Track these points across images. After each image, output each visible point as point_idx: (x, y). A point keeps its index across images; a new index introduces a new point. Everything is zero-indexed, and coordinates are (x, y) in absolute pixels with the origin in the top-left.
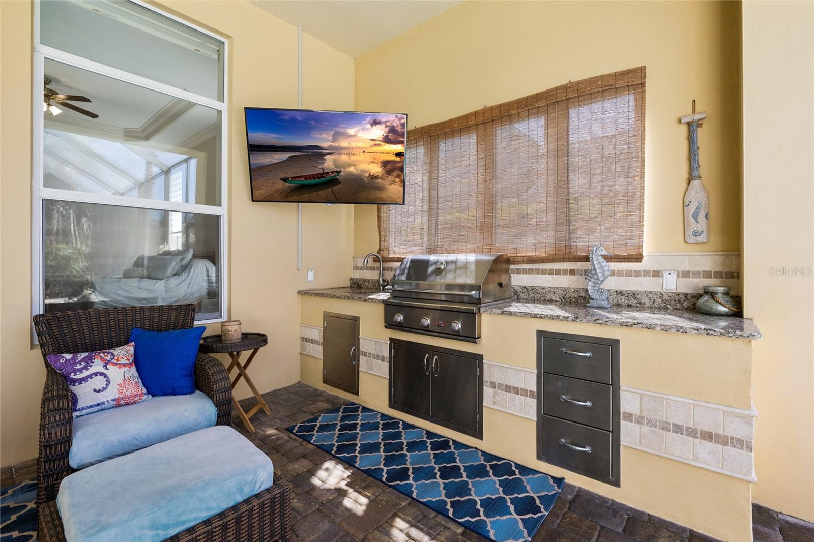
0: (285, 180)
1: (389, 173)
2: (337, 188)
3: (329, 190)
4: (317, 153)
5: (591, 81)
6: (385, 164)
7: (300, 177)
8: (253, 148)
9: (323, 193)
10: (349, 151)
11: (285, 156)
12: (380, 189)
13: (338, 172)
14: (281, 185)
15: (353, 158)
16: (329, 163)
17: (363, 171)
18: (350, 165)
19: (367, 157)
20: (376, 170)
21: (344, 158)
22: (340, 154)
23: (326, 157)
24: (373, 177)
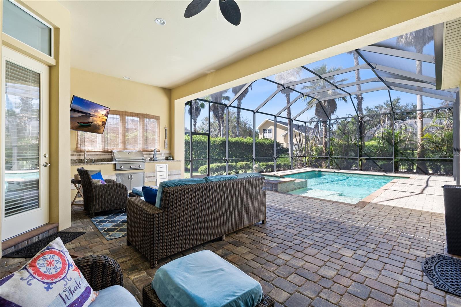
0: (78, 123)
1: (102, 125)
2: (90, 127)
3: (88, 128)
4: (89, 116)
5: (151, 115)
6: (102, 122)
7: (82, 123)
8: (72, 110)
10: (96, 117)
11: (80, 115)
12: (99, 129)
13: (92, 123)
14: (77, 125)
15: (97, 119)
16: (91, 120)
17: (98, 123)
18: (95, 121)
19: (100, 119)
20: (100, 123)
21: (95, 119)
22: (94, 117)
23: (91, 117)
24: (99, 126)
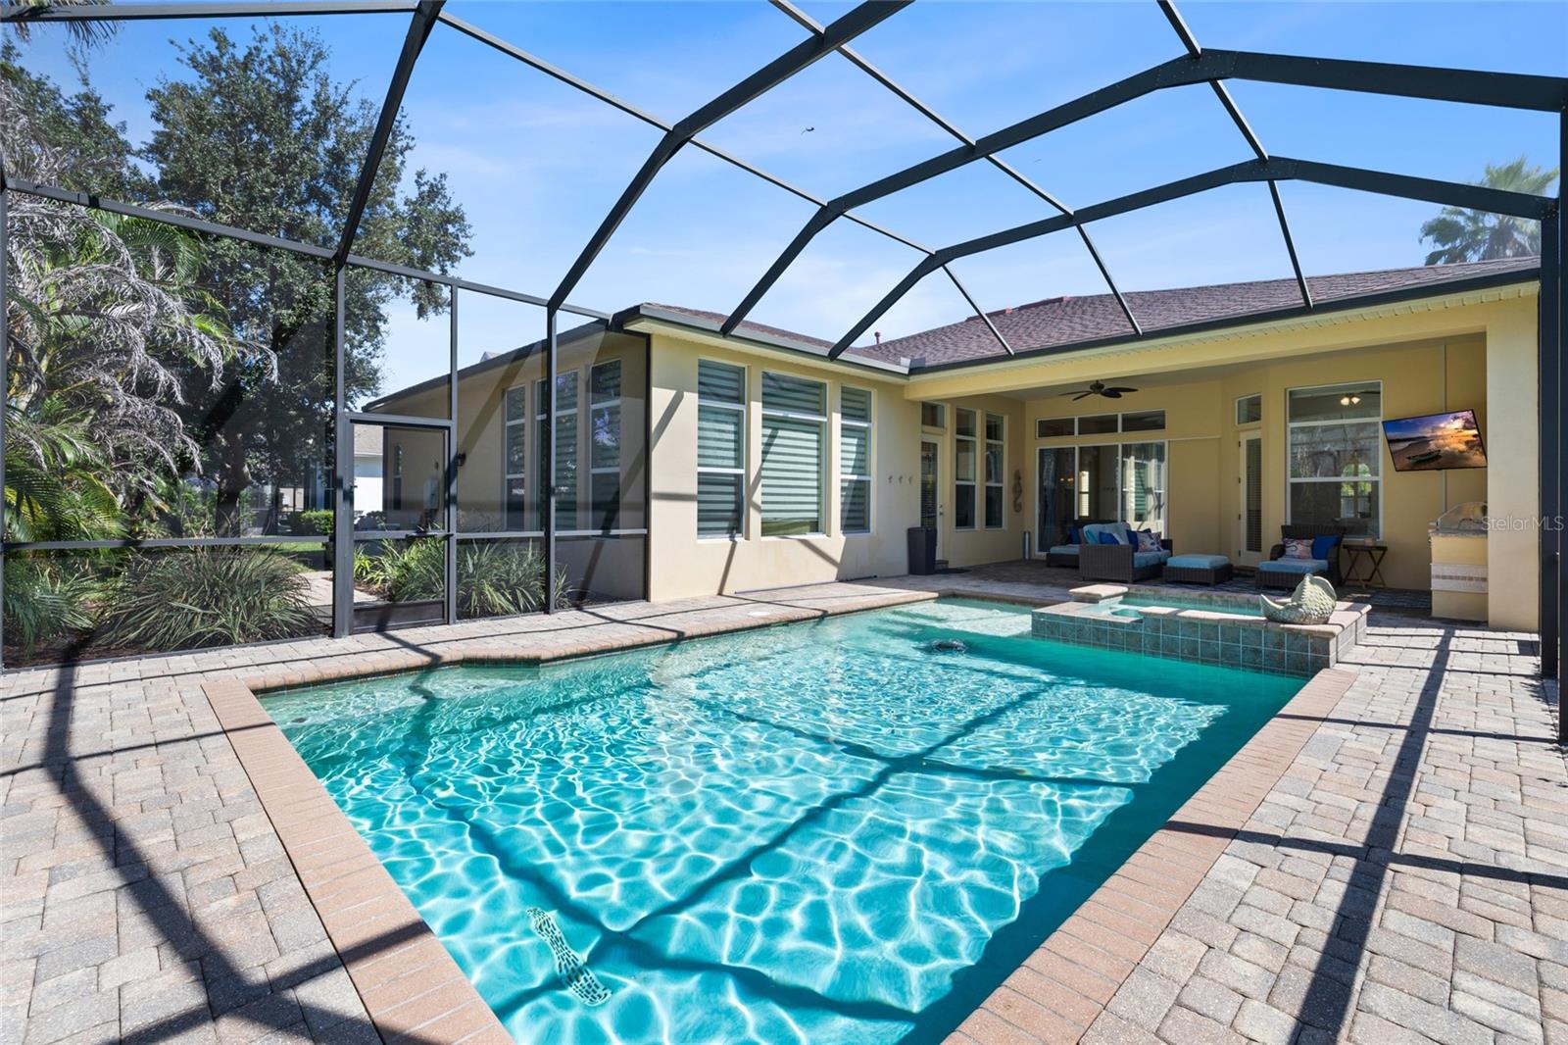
0: (1410, 458)
1: (1471, 448)
2: (1441, 460)
3: (1436, 462)
4: (1424, 441)
6: (1467, 443)
7: (1418, 456)
8: (1390, 442)
9: (1433, 464)
10: (1443, 437)
11: (1407, 444)
12: (1467, 459)
13: (1439, 451)
14: (1407, 461)
15: (1447, 441)
16: (1432, 446)
17: (1454, 449)
18: (1446, 446)
19: (1456, 440)
20: (1462, 447)
21: (1441, 442)
22: (1438, 440)
23: (1430, 442)
24: (1461, 452)
